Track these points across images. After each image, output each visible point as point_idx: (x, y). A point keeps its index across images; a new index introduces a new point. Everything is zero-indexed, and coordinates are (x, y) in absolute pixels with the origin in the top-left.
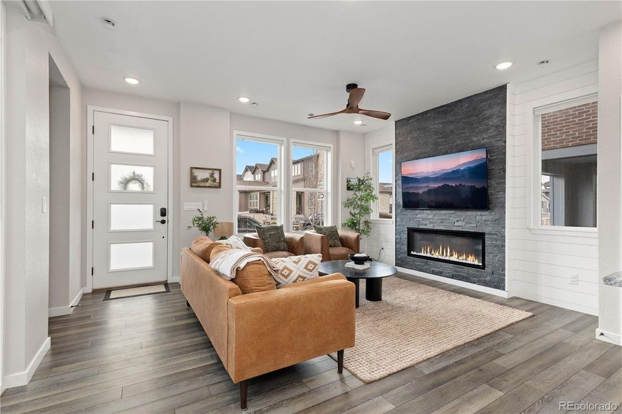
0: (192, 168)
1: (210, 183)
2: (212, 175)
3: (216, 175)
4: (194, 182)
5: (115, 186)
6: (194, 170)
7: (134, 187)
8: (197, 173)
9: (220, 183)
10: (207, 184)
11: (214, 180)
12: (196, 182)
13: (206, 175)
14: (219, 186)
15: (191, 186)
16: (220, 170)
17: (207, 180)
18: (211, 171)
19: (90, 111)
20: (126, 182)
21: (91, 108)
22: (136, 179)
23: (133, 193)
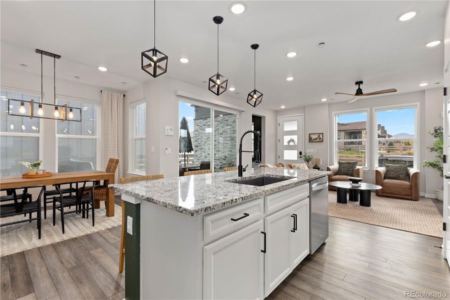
0: (310, 134)
1: (318, 140)
2: (319, 136)
3: (321, 136)
4: (311, 140)
5: (286, 143)
7: (292, 144)
8: (312, 136)
9: (323, 140)
10: (317, 141)
11: (320, 139)
13: (316, 136)
14: (322, 141)
15: (309, 142)
16: (322, 133)
18: (318, 134)
19: (278, 119)
20: (289, 142)
21: (278, 117)
22: (292, 140)
23: (292, 146)
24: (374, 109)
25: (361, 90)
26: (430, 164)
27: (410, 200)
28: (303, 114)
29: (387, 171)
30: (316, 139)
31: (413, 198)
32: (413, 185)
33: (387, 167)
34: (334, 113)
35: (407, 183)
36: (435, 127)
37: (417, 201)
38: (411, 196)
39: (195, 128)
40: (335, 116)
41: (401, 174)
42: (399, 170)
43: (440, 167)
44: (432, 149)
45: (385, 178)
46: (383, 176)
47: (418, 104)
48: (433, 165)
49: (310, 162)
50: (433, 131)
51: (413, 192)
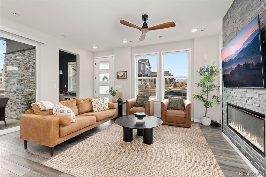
0: (117, 72)
1: (123, 77)
3: (125, 74)
5: (101, 80)
6: (118, 73)
7: (105, 80)
10: (122, 78)
11: (125, 76)
12: (118, 77)
13: (122, 74)
14: (126, 78)
15: (117, 79)
16: (126, 72)
17: (122, 76)
18: (124, 73)
19: (95, 59)
20: (103, 79)
21: (95, 58)
22: (106, 78)
23: (105, 82)
24: (162, 52)
25: (147, 24)
26: (198, 96)
27: (185, 127)
28: (113, 56)
29: (170, 103)
30: (121, 76)
31: (187, 126)
32: (187, 115)
33: (170, 99)
34: (135, 55)
35: (183, 113)
36: (200, 68)
37: (190, 128)
38: (186, 124)
39: (5, 63)
40: (136, 58)
41: (179, 105)
42: (178, 102)
43: (204, 98)
44: (198, 84)
45: (168, 108)
46: (166, 107)
47: (190, 49)
48: (200, 97)
49: (115, 96)
50: (199, 71)
51: (187, 121)
